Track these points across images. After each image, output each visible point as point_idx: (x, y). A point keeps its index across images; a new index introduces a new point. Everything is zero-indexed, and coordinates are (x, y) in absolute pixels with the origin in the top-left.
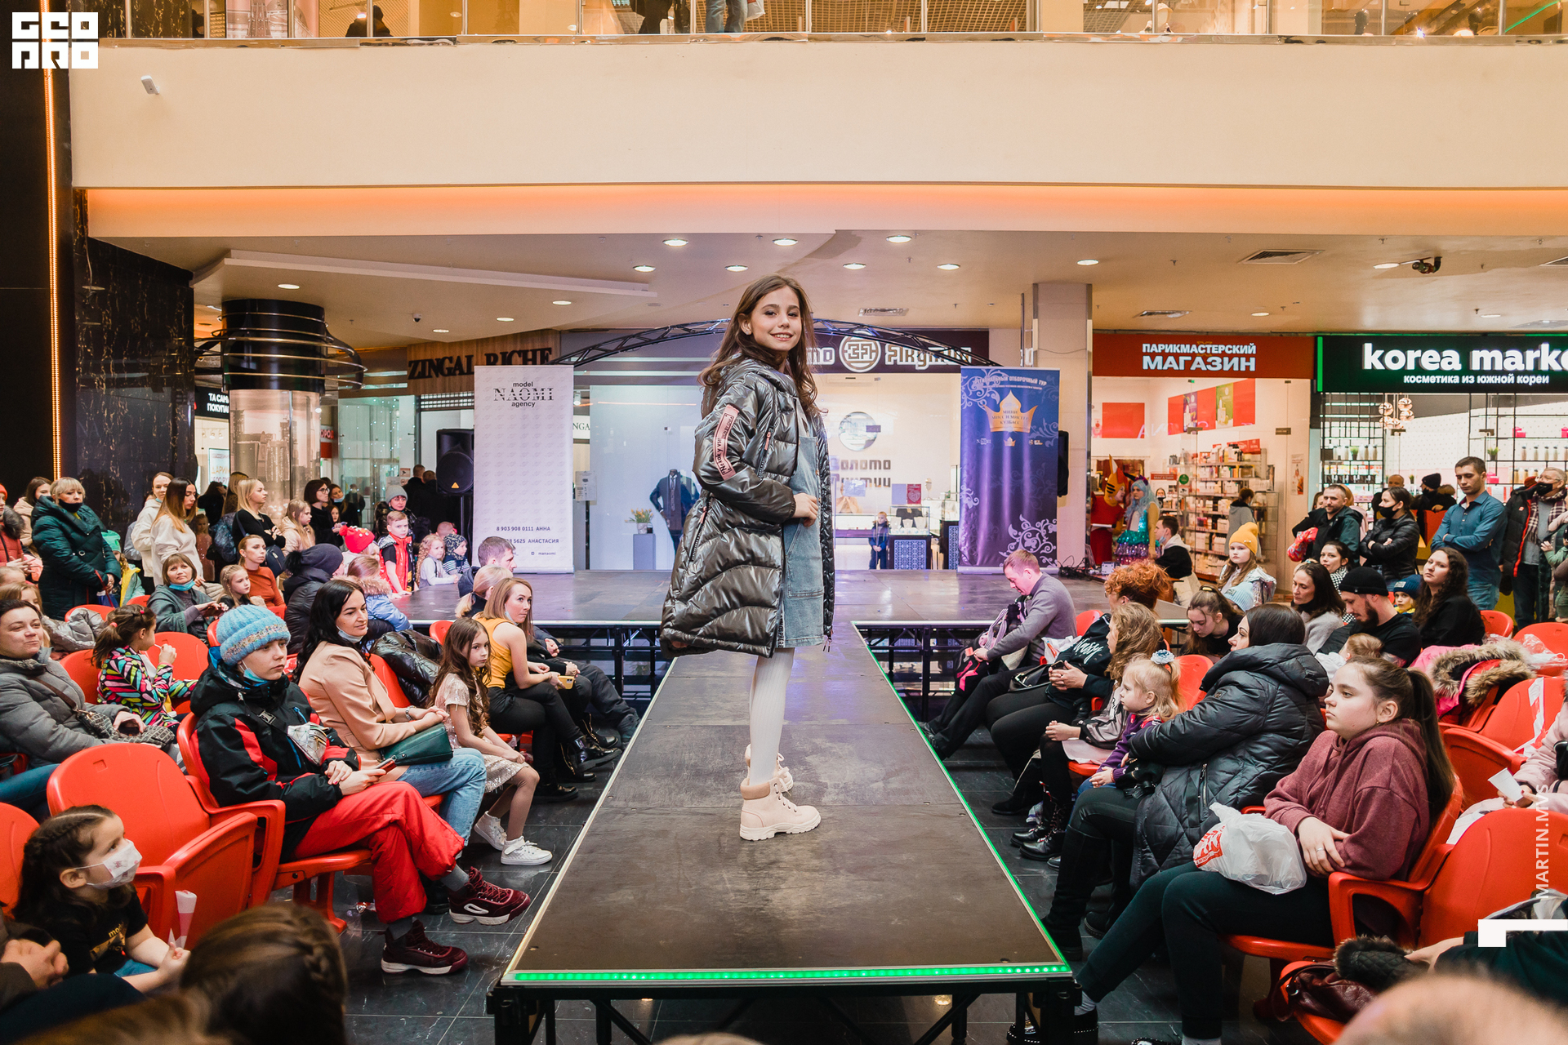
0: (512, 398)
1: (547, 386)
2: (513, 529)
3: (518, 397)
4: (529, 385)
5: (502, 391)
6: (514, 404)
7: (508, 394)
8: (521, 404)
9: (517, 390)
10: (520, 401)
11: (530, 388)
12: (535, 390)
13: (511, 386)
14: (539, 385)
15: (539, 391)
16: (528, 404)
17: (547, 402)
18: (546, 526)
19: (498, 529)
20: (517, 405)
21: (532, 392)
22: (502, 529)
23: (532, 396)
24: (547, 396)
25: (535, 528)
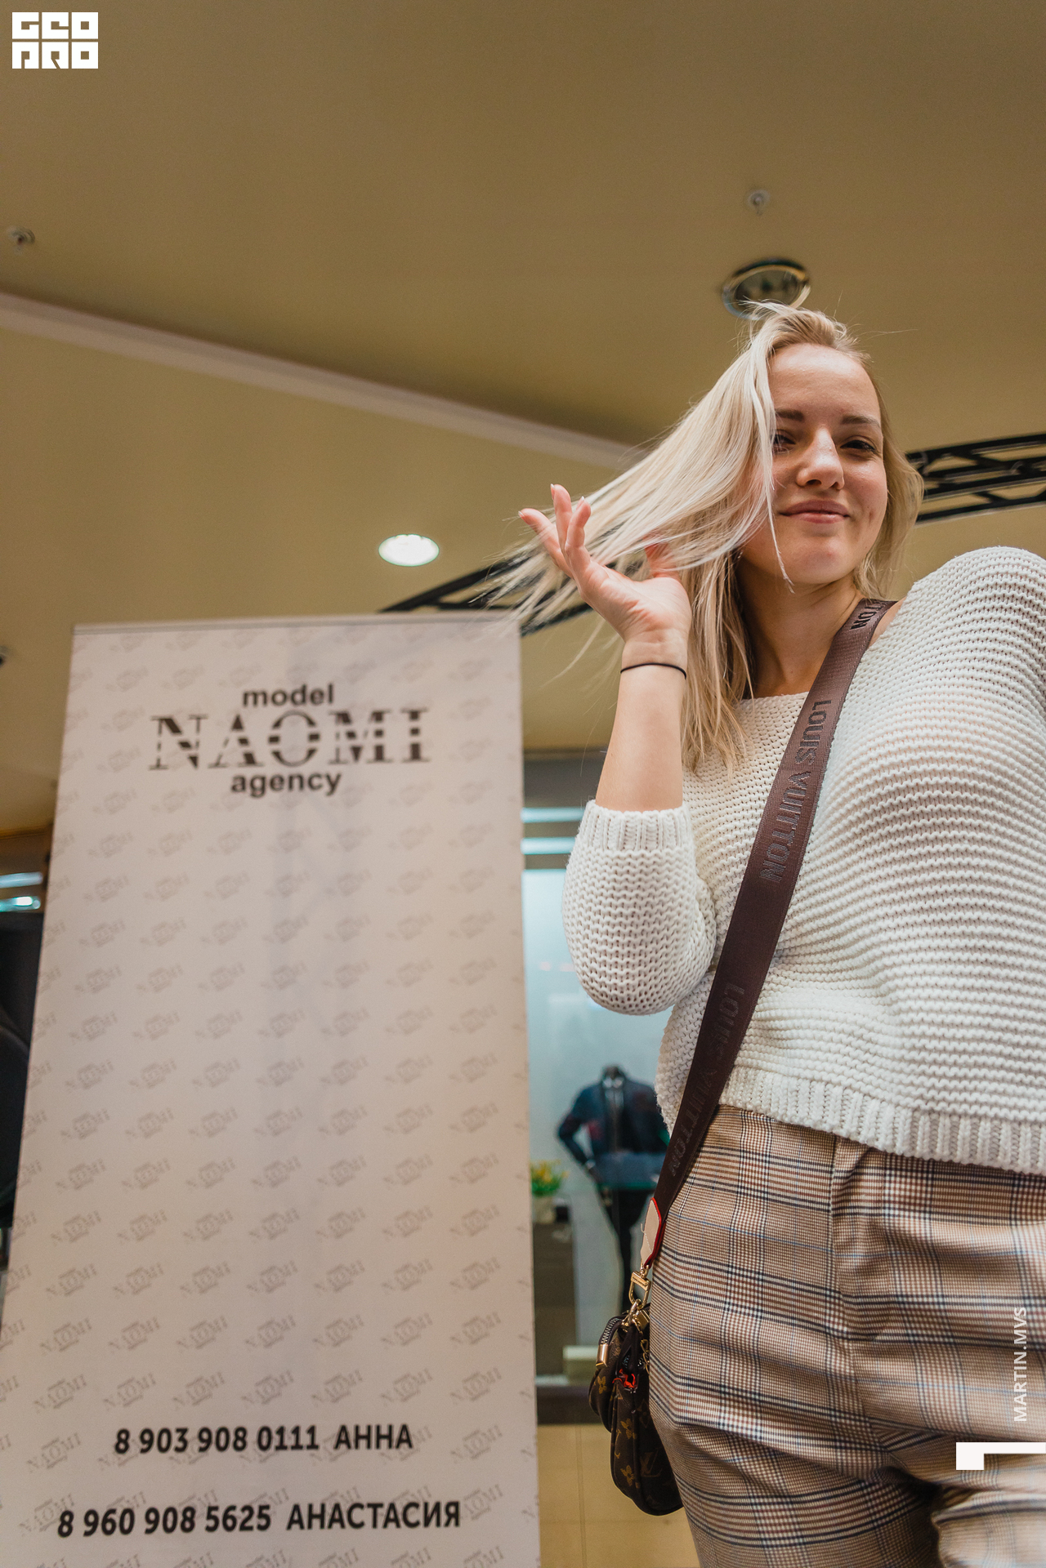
0: (236, 753)
1: (394, 699)
2: (207, 1439)
3: (263, 751)
4: (316, 697)
5: (189, 733)
6: (240, 784)
7: (214, 739)
8: (276, 783)
9: (259, 721)
10: (269, 768)
11: (322, 713)
12: (344, 718)
13: (232, 704)
14: (359, 698)
15: (362, 724)
16: (307, 783)
17: (398, 772)
18: (390, 1417)
19: (122, 1443)
20: (257, 788)
21: (328, 727)
22: (148, 1439)
23: (325, 748)
24: (397, 739)
25: (326, 1434)
